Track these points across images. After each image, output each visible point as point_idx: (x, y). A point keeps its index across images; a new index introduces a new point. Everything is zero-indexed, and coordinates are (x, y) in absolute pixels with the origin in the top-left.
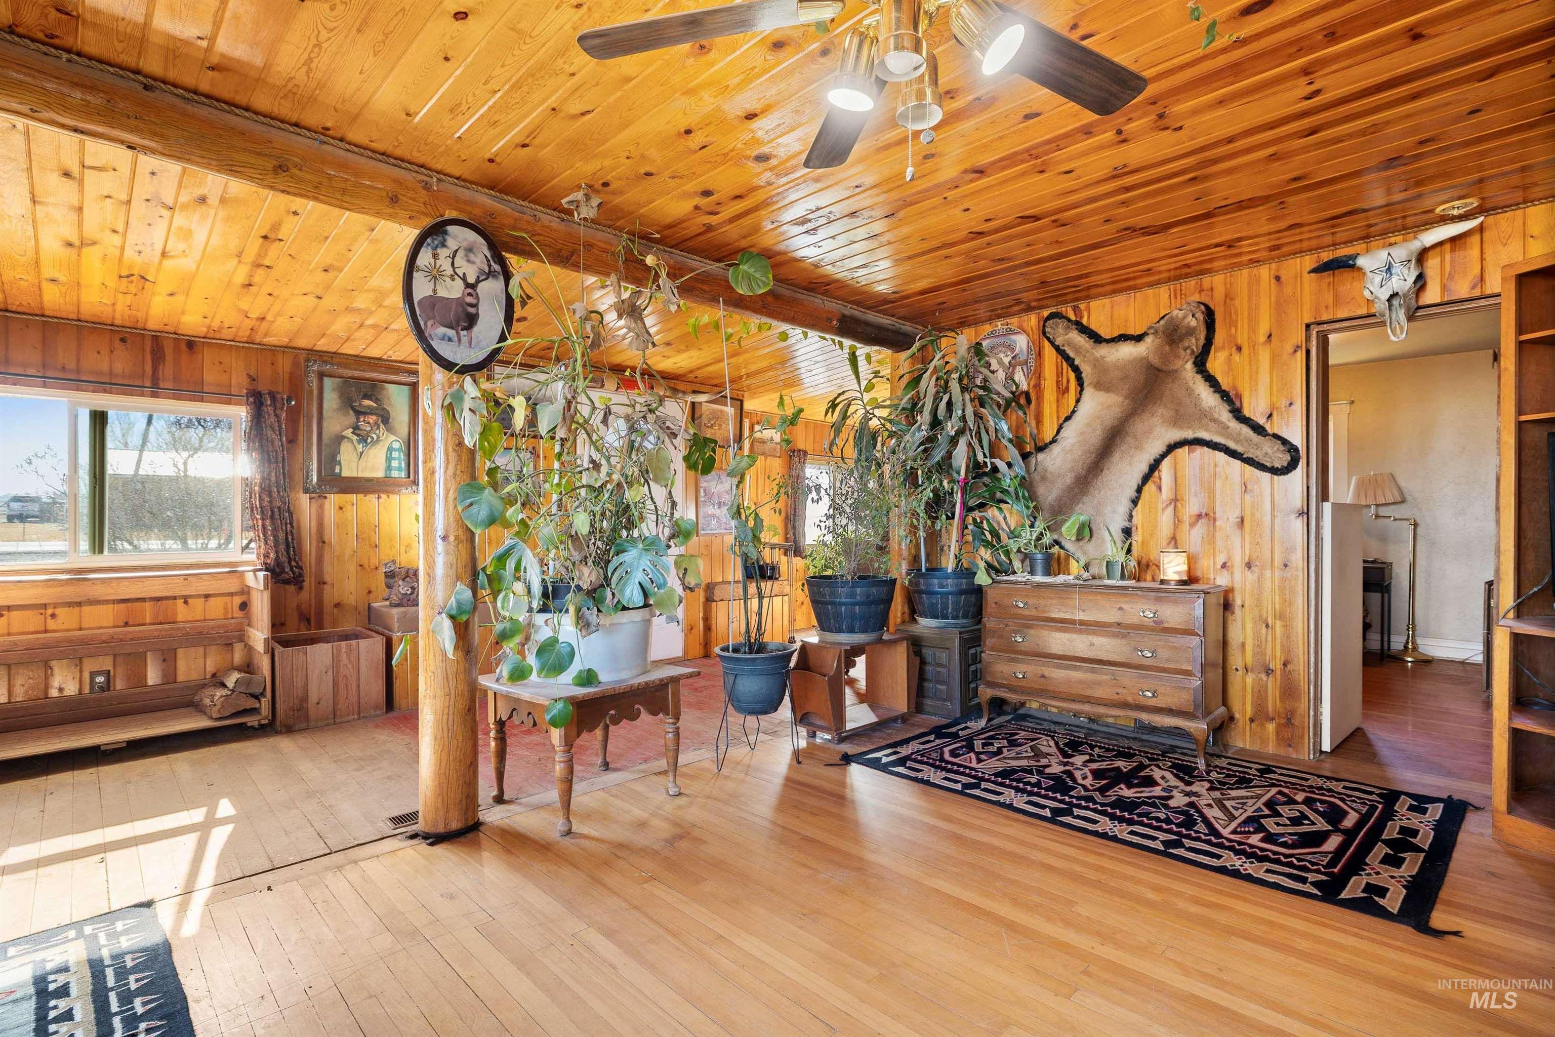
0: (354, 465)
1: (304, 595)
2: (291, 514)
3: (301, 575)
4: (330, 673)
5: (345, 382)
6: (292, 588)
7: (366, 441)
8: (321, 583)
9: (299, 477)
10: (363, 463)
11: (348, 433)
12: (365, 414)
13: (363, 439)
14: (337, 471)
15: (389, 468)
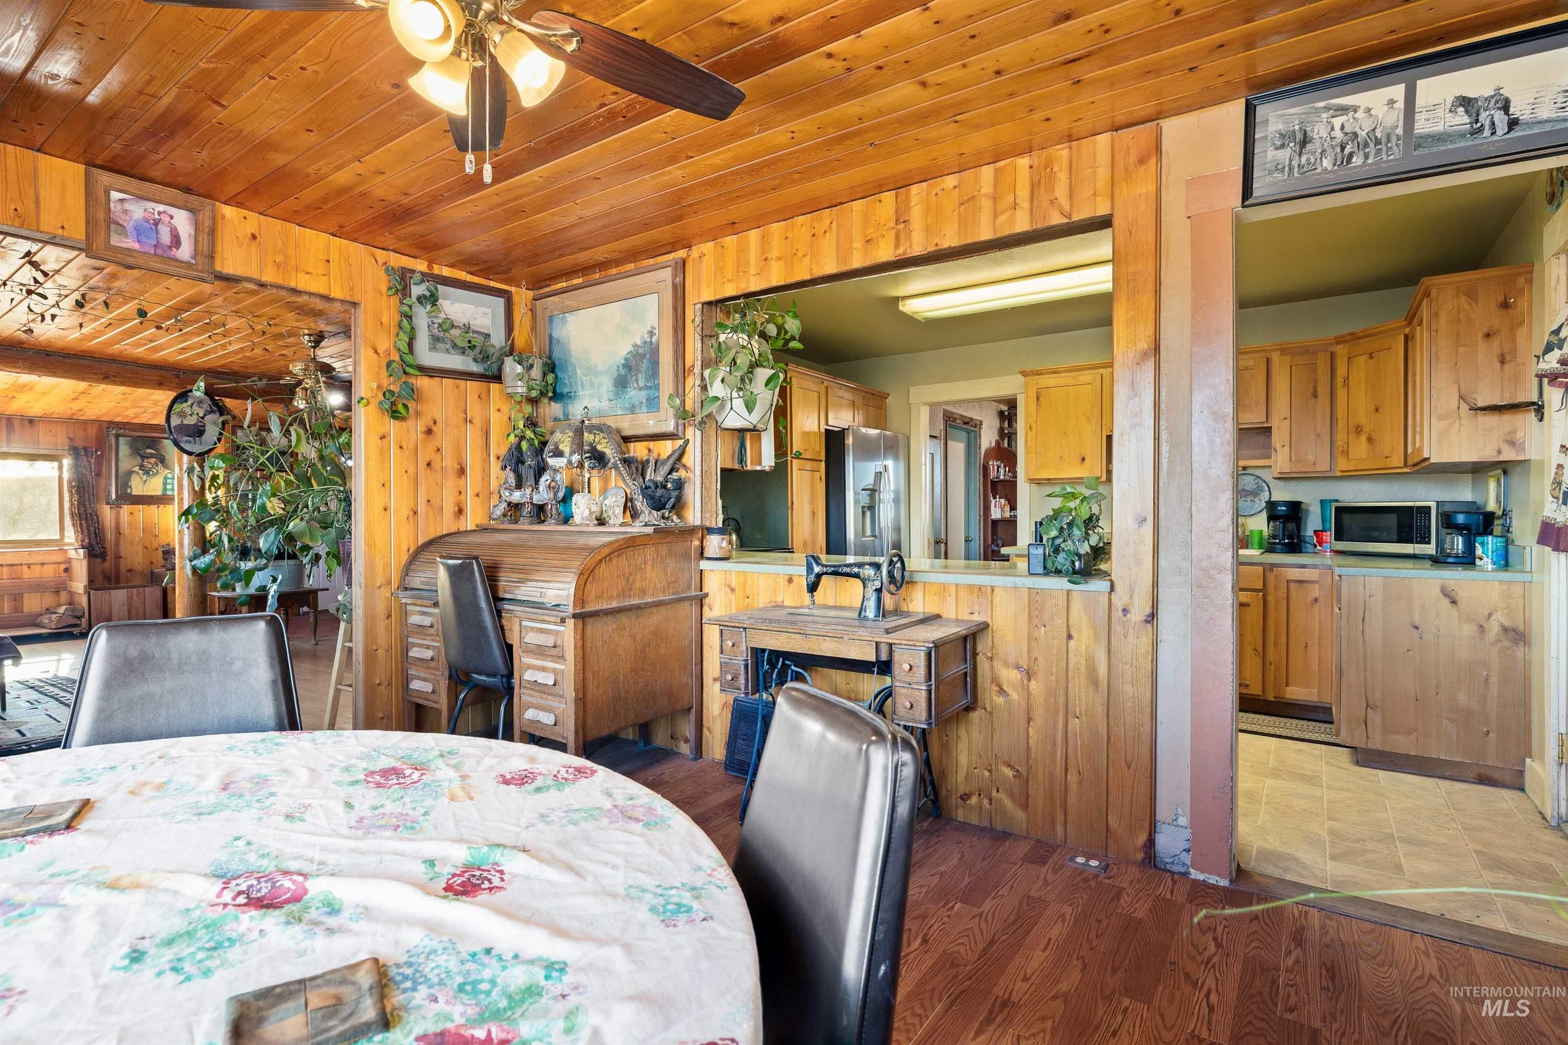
0: (140, 488)
1: (107, 564)
2: (98, 517)
3: (104, 552)
4: (126, 606)
5: (134, 440)
6: (99, 560)
7: (148, 473)
8: (118, 557)
9: (102, 495)
10: (146, 487)
11: (137, 469)
12: (148, 458)
13: (147, 473)
14: (129, 491)
15: (165, 489)
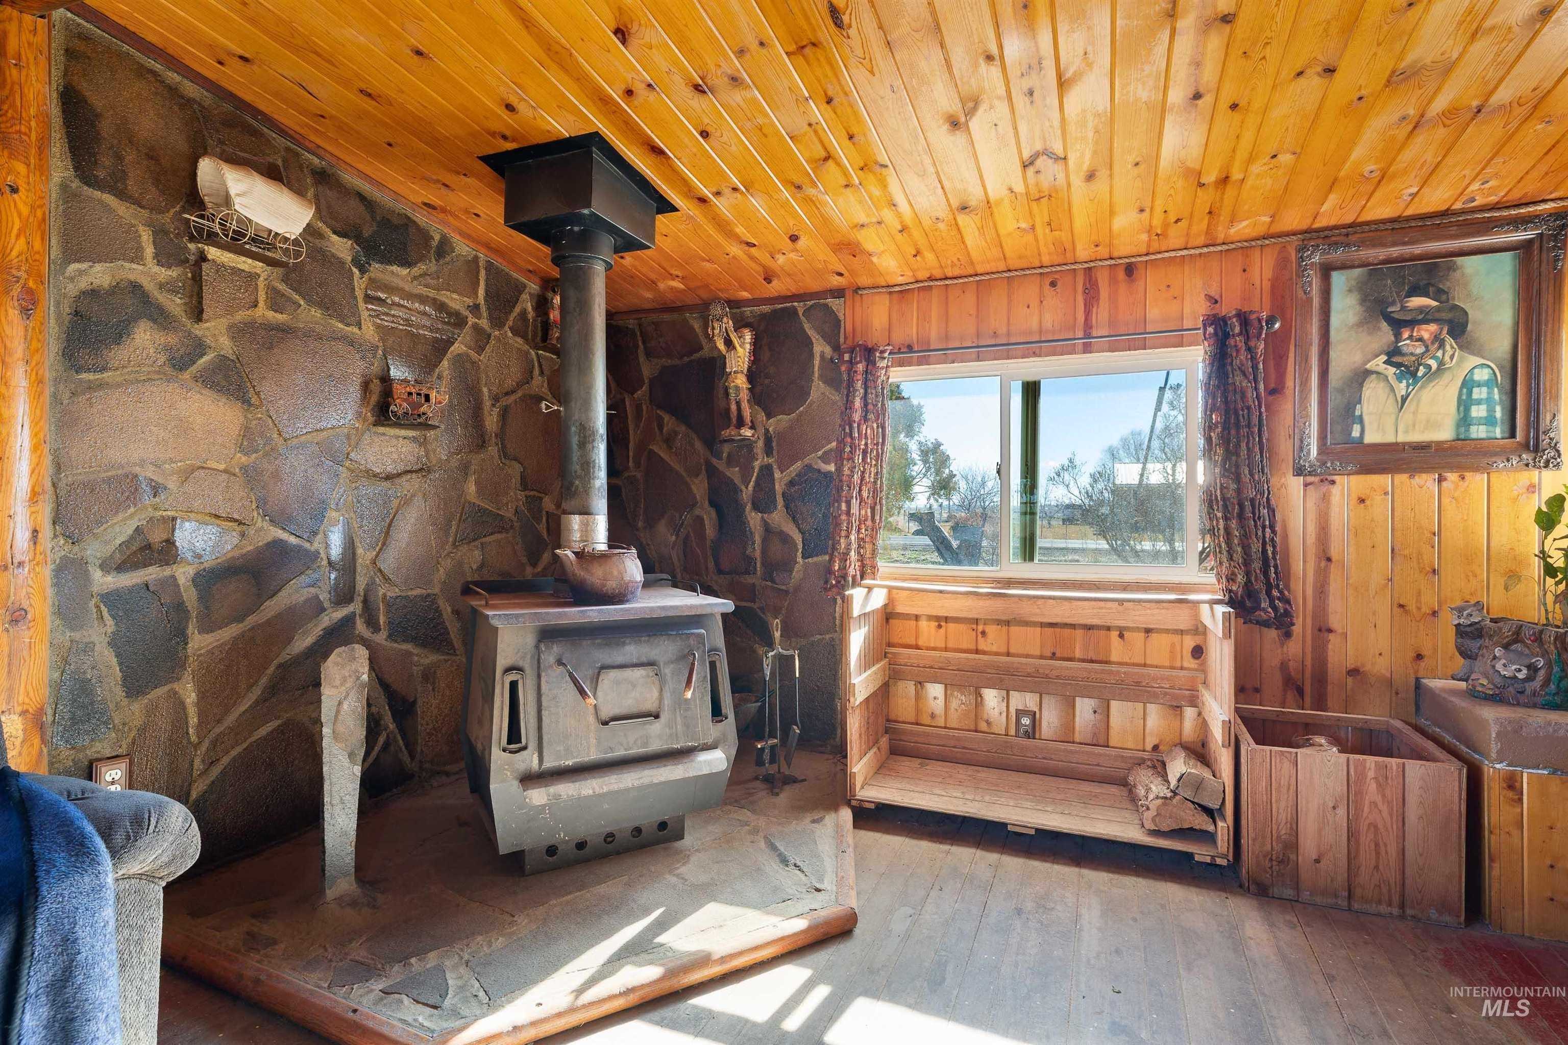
0: (1389, 421)
1: (1293, 648)
2: (1272, 512)
3: (1287, 613)
4: (1341, 812)
5: (1371, 273)
6: (1272, 634)
7: (1414, 374)
8: (1323, 630)
9: (1285, 448)
10: (1407, 414)
11: (1379, 363)
12: (1412, 323)
13: (1409, 372)
14: (1356, 433)
15: (1464, 421)
